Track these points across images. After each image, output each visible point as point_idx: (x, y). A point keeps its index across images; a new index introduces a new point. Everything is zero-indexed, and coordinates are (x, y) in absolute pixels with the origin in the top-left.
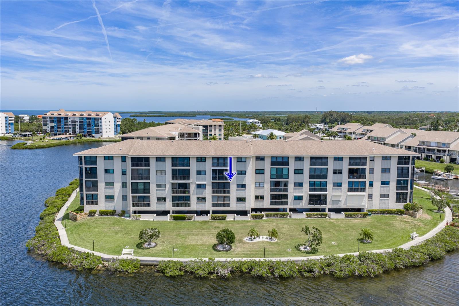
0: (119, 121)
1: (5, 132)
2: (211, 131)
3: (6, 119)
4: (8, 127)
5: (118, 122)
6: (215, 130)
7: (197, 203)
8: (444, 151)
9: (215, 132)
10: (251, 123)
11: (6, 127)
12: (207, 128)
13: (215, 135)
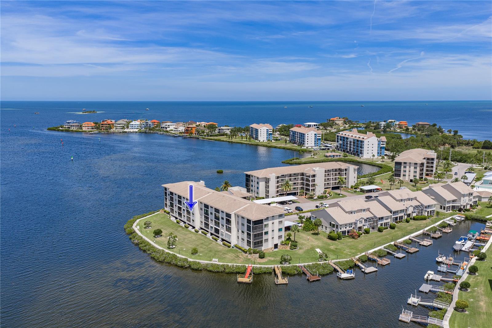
0: (384, 144)
1: (314, 145)
2: (405, 167)
3: (315, 136)
6: (410, 167)
7: (183, 217)
11: (315, 141)
12: (401, 164)
13: (410, 171)
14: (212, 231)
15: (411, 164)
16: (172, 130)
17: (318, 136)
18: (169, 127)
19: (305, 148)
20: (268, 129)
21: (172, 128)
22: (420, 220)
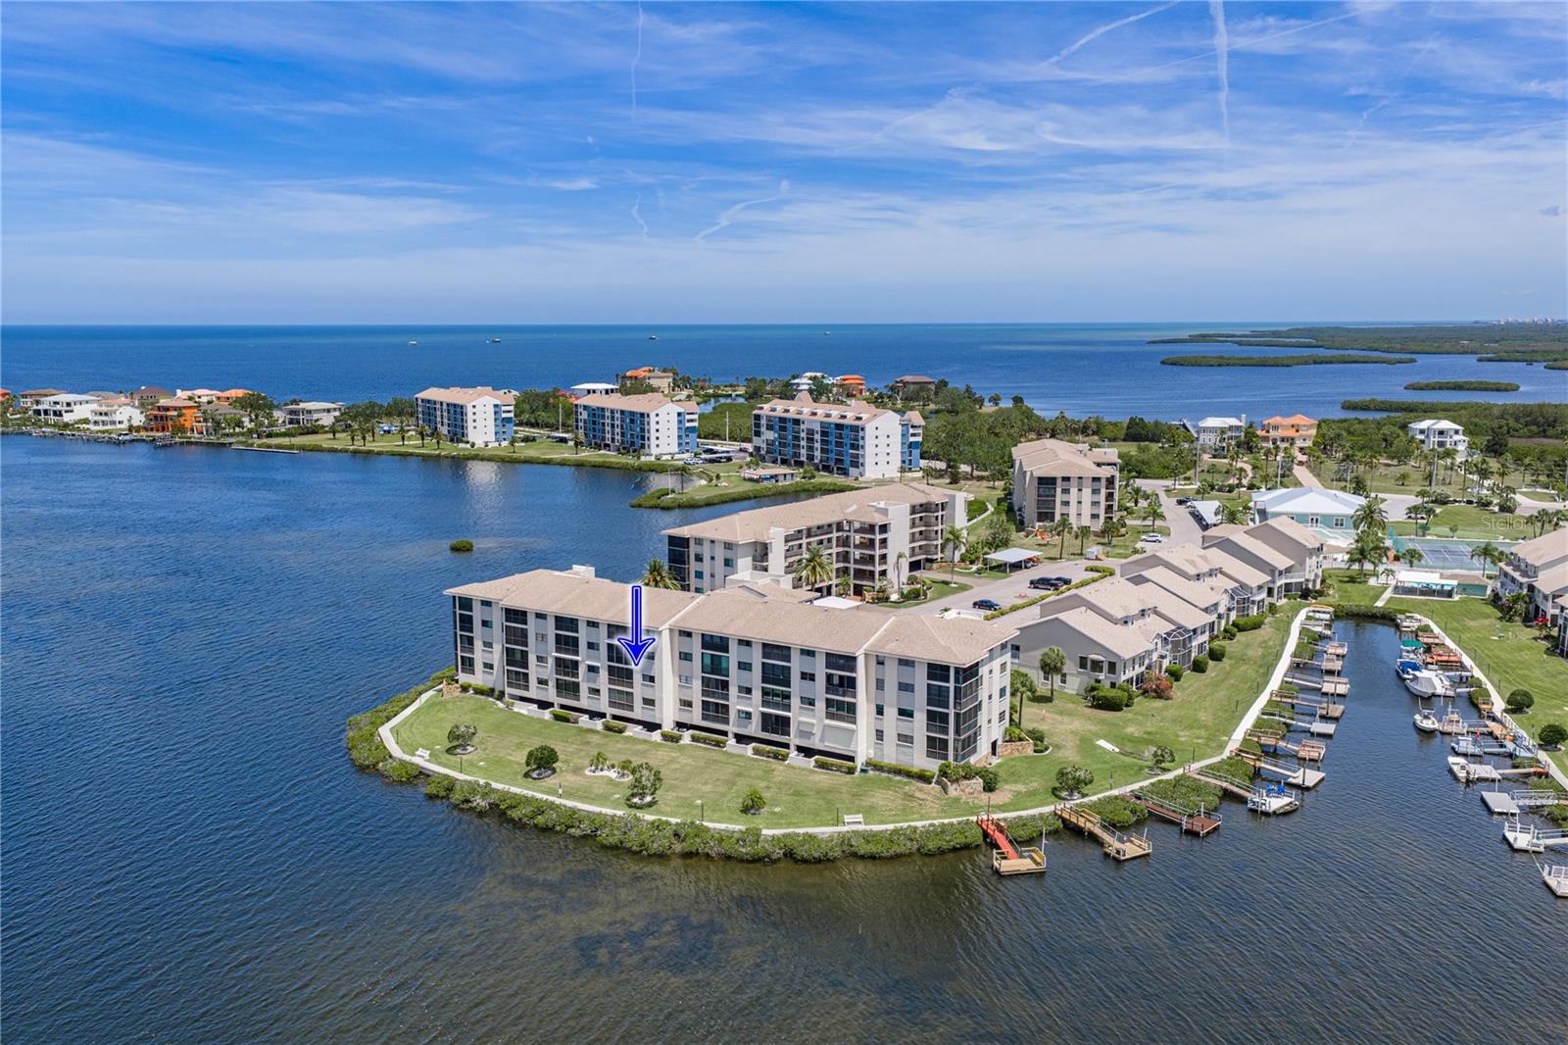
0: (918, 435)
1: (677, 450)
2: (1066, 491)
3: (680, 418)
4: (683, 436)
5: (913, 435)
6: (1080, 490)
7: (588, 697)
9: (1080, 497)
10: (1422, 432)
11: (680, 437)
12: (1055, 484)
13: (1080, 502)
14: (746, 727)
15: (1084, 481)
16: (86, 421)
17: (689, 421)
18: (72, 411)
19: (653, 459)
20: (499, 402)
21: (82, 411)
22: (1251, 629)
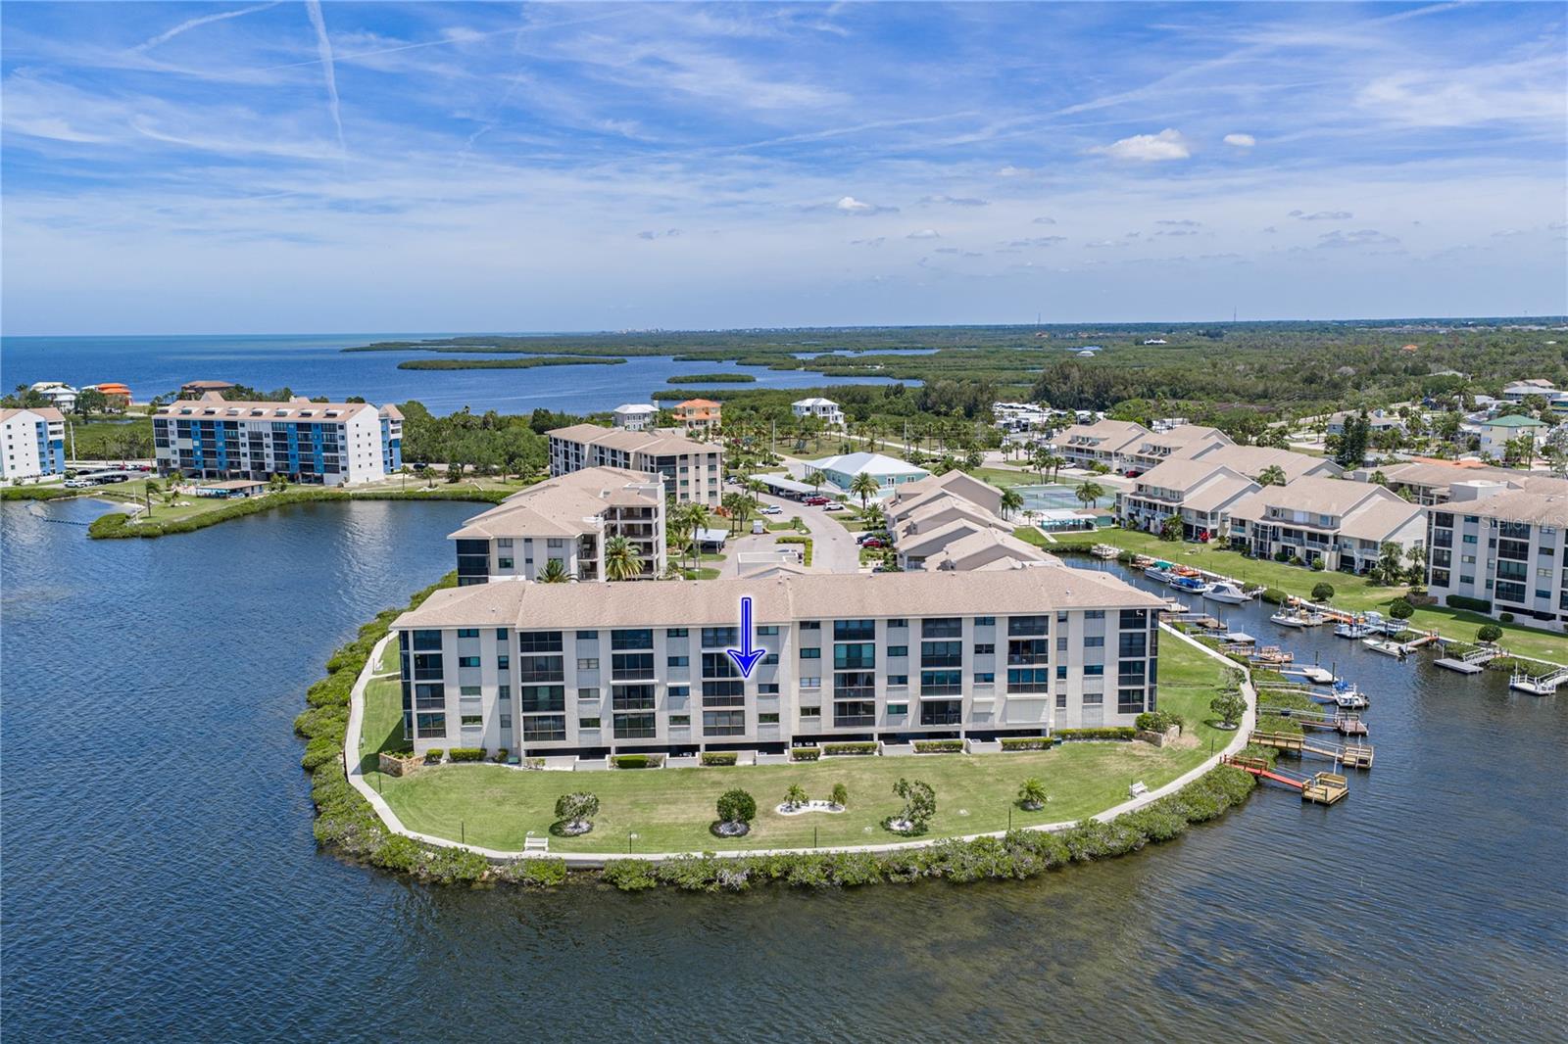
0: (397, 431)
1: (40, 472)
2: (684, 470)
3: (40, 430)
4: (47, 453)
5: (393, 432)
6: (697, 468)
7: (670, 729)
8: (1324, 539)
9: (697, 474)
10: (808, 409)
11: (42, 454)
12: (675, 463)
13: (698, 480)
14: (899, 724)
15: (700, 457)
17: (53, 433)
